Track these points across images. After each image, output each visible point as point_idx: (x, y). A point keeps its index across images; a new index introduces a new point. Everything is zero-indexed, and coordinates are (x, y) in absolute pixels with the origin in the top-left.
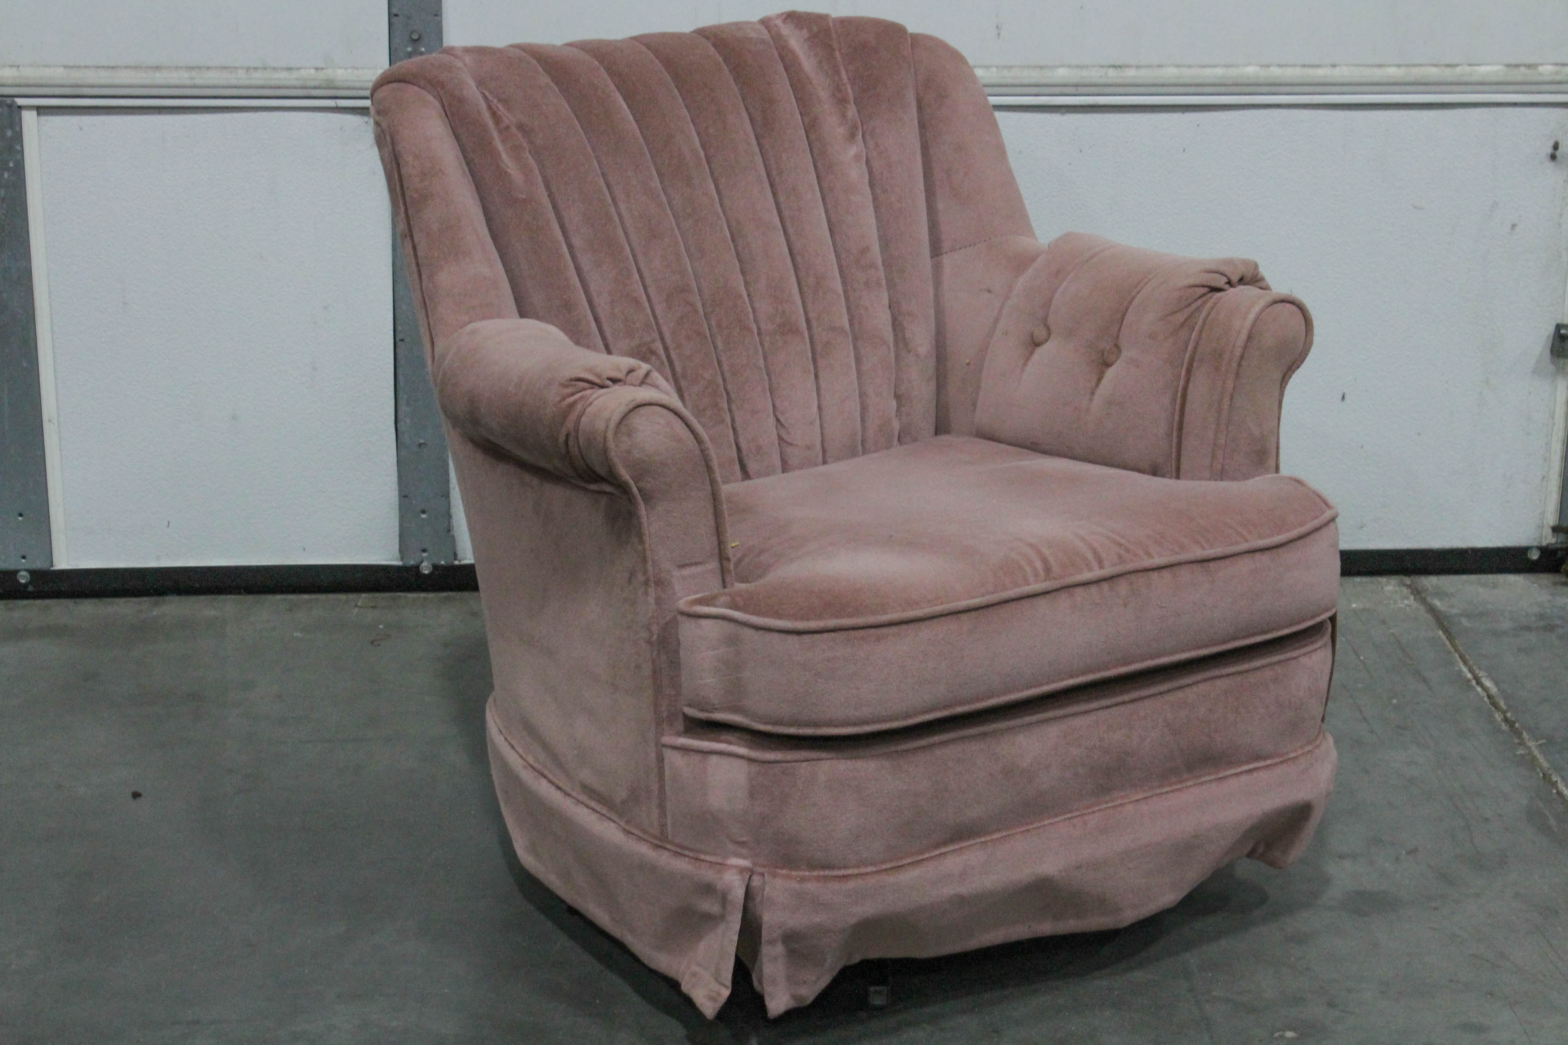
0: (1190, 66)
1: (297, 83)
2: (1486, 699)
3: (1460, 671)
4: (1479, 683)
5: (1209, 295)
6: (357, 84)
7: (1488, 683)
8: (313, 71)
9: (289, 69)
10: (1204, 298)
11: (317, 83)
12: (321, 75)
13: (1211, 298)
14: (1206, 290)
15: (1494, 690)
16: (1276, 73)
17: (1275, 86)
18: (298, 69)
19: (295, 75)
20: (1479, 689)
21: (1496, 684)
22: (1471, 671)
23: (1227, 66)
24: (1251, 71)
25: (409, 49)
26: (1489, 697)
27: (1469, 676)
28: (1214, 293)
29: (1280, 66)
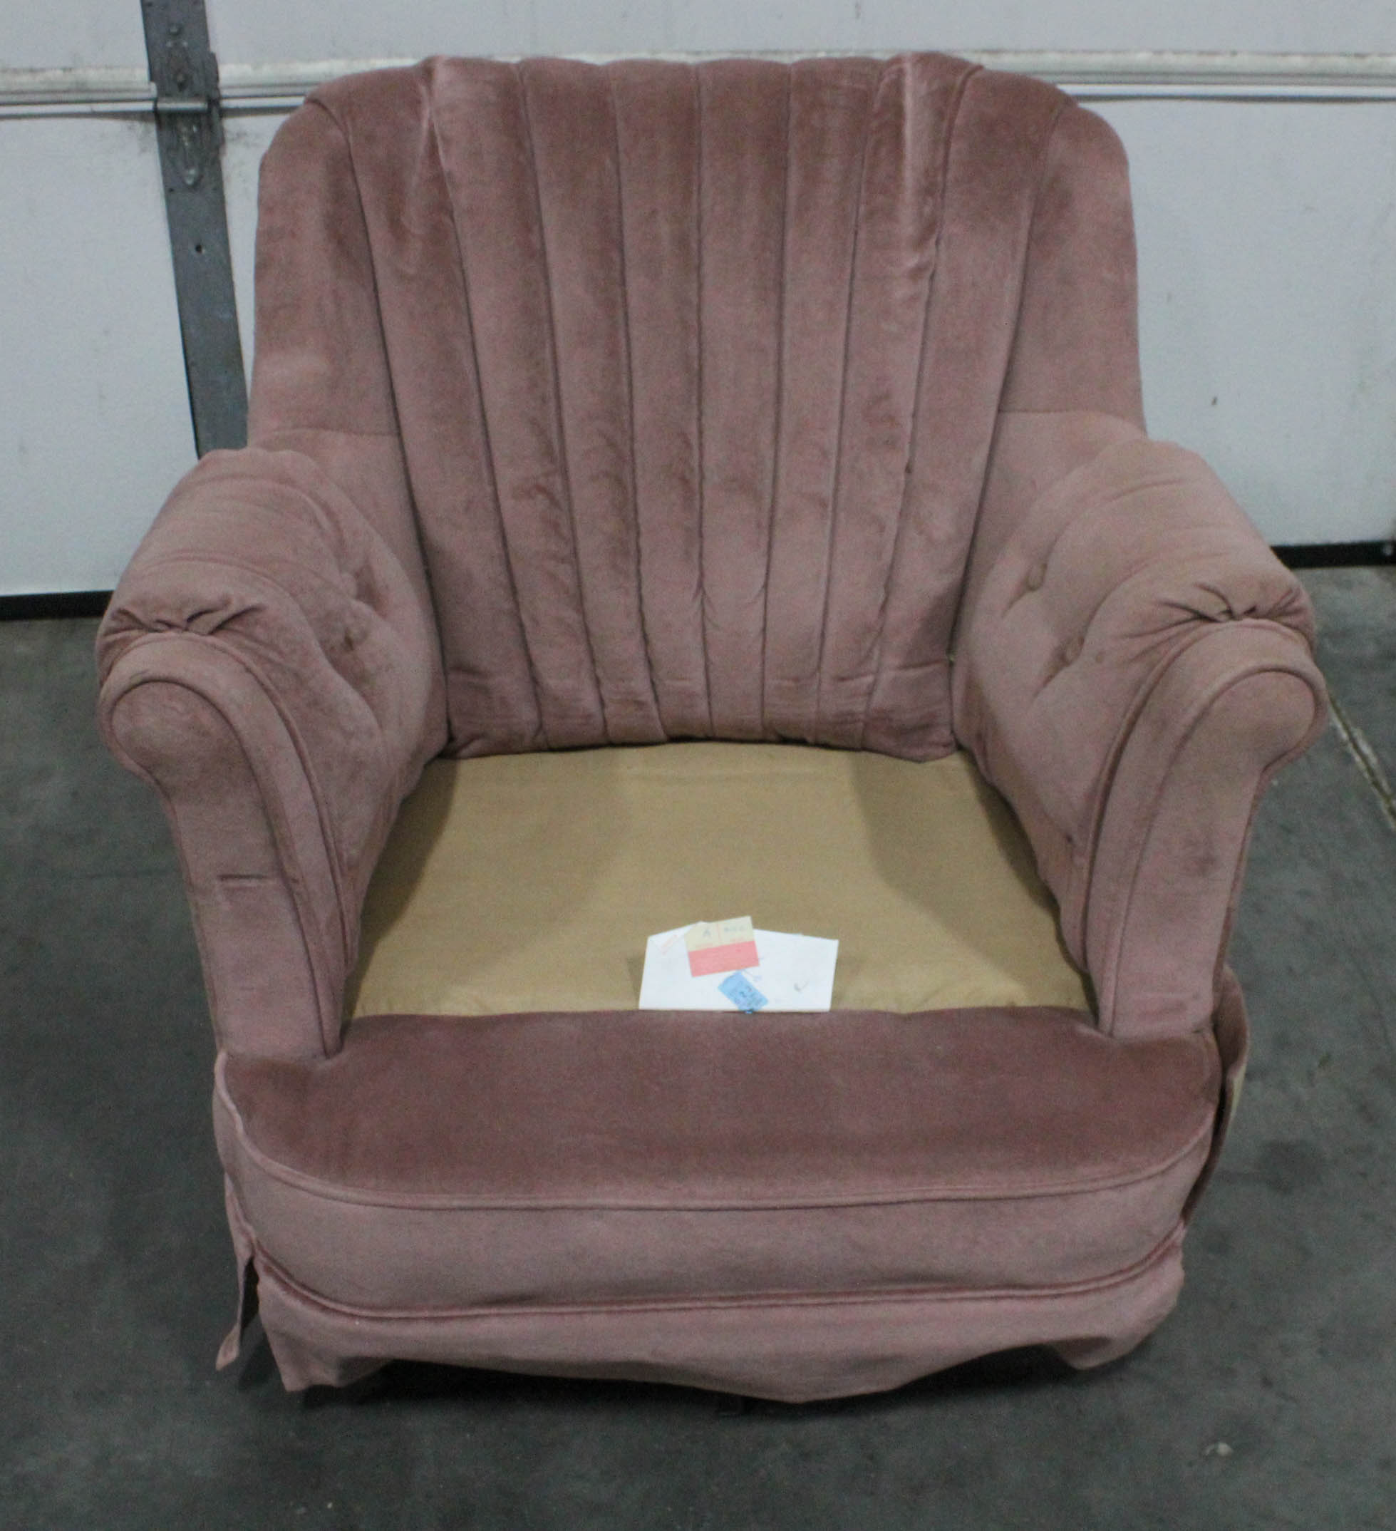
0: (1073, 52)
1: (43, 87)
2: (1367, 775)
3: (1335, 729)
4: (1356, 747)
5: (1192, 624)
6: (112, 87)
7: (1366, 749)
8: (59, 73)
9: (32, 71)
10: (1185, 626)
11: (64, 87)
12: (70, 78)
13: (1194, 628)
14: (1185, 615)
15: (1373, 760)
16: (1170, 60)
17: (1166, 76)
18: (43, 70)
19: (39, 77)
20: (1358, 759)
21: (1375, 747)
22: (1346, 728)
23: (1116, 52)
24: (1142, 58)
25: (169, 44)
26: (1369, 770)
27: (1345, 736)
28: (1197, 623)
29: (1176, 52)
